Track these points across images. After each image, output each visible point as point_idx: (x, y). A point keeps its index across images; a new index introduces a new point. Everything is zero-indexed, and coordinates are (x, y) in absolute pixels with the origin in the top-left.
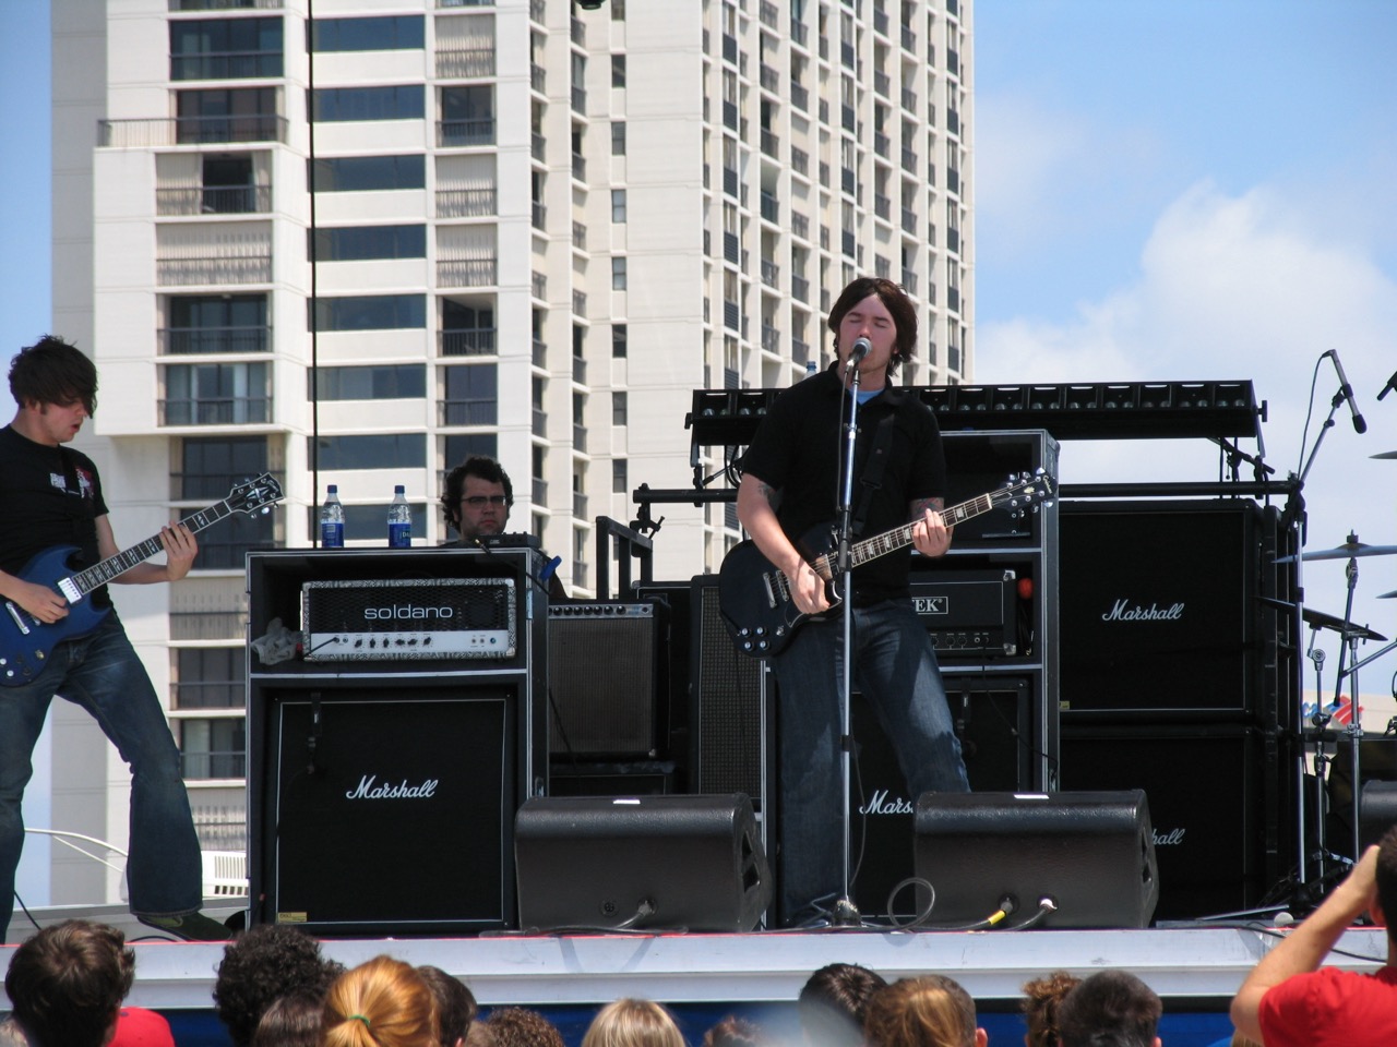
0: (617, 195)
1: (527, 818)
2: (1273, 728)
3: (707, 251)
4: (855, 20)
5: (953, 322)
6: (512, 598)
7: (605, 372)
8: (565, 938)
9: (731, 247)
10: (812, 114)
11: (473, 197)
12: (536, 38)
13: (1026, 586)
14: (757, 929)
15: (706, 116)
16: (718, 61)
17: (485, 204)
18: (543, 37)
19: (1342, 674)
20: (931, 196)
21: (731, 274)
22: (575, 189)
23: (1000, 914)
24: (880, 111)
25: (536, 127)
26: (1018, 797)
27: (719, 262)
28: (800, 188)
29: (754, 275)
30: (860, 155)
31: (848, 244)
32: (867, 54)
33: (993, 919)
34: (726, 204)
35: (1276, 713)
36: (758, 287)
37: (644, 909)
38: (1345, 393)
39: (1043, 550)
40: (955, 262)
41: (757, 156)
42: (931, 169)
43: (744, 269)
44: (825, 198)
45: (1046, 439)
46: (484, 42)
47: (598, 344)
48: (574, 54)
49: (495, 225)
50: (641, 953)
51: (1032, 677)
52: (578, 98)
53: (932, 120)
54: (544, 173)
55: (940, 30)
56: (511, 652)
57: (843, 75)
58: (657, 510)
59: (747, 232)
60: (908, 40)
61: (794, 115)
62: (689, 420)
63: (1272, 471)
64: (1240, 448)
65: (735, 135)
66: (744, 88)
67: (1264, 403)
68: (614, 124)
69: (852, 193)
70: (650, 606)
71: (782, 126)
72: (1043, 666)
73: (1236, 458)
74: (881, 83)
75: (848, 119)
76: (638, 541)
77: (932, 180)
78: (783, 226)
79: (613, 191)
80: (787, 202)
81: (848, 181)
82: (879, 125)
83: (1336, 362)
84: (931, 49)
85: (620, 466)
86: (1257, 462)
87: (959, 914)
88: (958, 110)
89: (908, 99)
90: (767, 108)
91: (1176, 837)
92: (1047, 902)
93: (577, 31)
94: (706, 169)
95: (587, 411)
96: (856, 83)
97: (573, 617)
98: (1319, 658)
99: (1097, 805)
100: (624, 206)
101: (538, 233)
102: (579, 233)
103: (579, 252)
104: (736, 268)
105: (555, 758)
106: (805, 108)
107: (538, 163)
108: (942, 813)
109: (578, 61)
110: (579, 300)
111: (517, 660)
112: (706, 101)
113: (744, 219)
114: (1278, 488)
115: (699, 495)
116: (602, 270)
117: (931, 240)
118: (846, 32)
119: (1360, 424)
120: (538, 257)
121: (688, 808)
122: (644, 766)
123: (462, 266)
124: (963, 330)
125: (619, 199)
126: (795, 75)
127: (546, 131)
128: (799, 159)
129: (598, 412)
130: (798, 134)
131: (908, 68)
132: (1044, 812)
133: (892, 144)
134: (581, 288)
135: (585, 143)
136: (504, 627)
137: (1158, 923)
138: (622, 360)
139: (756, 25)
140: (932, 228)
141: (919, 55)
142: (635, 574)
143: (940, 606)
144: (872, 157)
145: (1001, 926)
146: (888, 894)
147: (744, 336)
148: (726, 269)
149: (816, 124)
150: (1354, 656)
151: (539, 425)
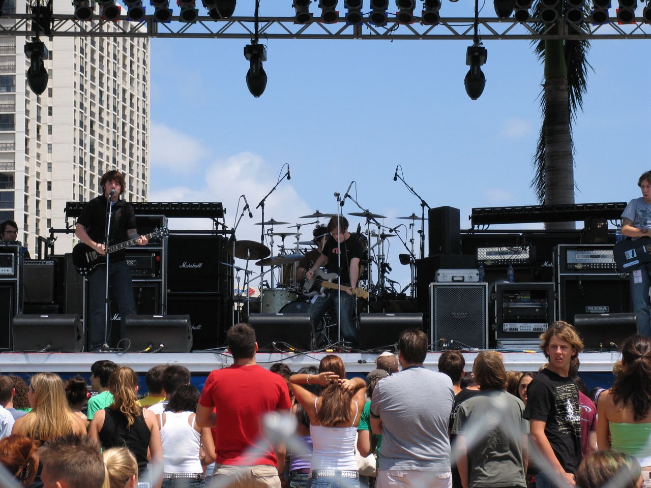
0: (50, 146)
1: (16, 320)
2: (226, 298)
3: (75, 162)
4: (117, 99)
5: (143, 183)
6: (13, 259)
7: (45, 194)
8: (26, 354)
9: (81, 161)
10: (105, 125)
11: (8, 145)
12: (27, 102)
13: (158, 258)
14: (81, 352)
15: (75, 124)
16: (78, 109)
17: (12, 147)
18: (29, 101)
19: (245, 284)
20: (138, 148)
21: (81, 168)
22: (37, 143)
23: (149, 348)
24: (124, 124)
25: (27, 126)
26: (154, 316)
27: (78, 165)
28: (101, 145)
29: (88, 168)
30: (118, 136)
31: (114, 161)
32: (120, 108)
33: (146, 350)
34: (80, 149)
35: (227, 294)
36: (89, 172)
37: (49, 346)
38: (247, 207)
39: (163, 248)
40: (144, 166)
41: (89, 136)
42: (138, 140)
43: (85, 167)
44: (108, 148)
45: (164, 217)
46: (12, 102)
47: (43, 187)
48: (38, 106)
49: (14, 153)
50: (47, 358)
51: (160, 283)
52: (39, 118)
53: (138, 127)
54: (29, 139)
55: (141, 103)
56: (13, 274)
57: (114, 114)
58: (55, 235)
59: (86, 157)
60: (132, 105)
61: (99, 124)
62: (65, 210)
63: (227, 227)
64: (218, 221)
65: (83, 130)
66: (86, 117)
67: (225, 209)
68: (48, 126)
69: (115, 147)
70: (53, 261)
71: (96, 127)
72: (162, 280)
73: (217, 224)
74: (124, 117)
75: (115, 126)
76: (50, 243)
77: (138, 144)
78: (96, 155)
79: (48, 144)
80: (97, 149)
81: (114, 143)
82: (123, 128)
83: (245, 198)
84: (138, 108)
85: (49, 221)
86: (223, 225)
87: (137, 348)
88: (145, 125)
89: (132, 121)
90: (92, 123)
91: (199, 327)
92: (162, 345)
93: (38, 100)
94: (75, 139)
95: (40, 205)
96: (117, 116)
97: (31, 264)
98: (239, 279)
99: (176, 319)
100: (51, 149)
101: (27, 155)
102: (38, 156)
103: (38, 161)
104: (83, 166)
105: (25, 303)
106: (102, 123)
107: (27, 136)
108: (133, 320)
109: (39, 108)
110: (38, 174)
111: (15, 276)
112: (75, 120)
113: (85, 153)
114: (229, 232)
115: (67, 231)
116: (44, 166)
117: (138, 160)
118: (114, 102)
119: (251, 215)
120: (27, 162)
121: (61, 318)
122: (50, 306)
123: (5, 164)
124: (146, 185)
125: (50, 147)
126: (100, 114)
127: (29, 127)
128: (101, 137)
129: (43, 206)
130: (101, 130)
131: (132, 113)
132: (161, 320)
133: (127, 134)
134: (39, 171)
135: (41, 131)
136: (11, 267)
137: (193, 351)
138: (50, 191)
139: (89, 100)
140: (138, 157)
141: (135, 109)
142: (49, 253)
143: (134, 263)
144: (121, 137)
145: (149, 352)
146: (118, 342)
147: (85, 185)
148: (80, 167)
149: (106, 127)
150: (248, 279)
151: (26, 209)
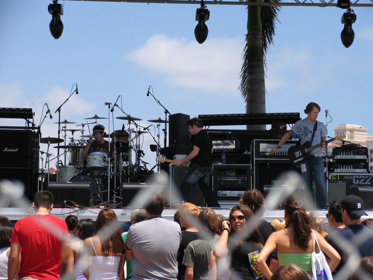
2: (34, 172)
19: (46, 162)
35: (35, 169)
38: (49, 111)
63: (35, 125)
67: (34, 113)
73: (29, 122)
83: (47, 105)
86: (33, 123)
98: (42, 159)
114: (36, 128)
119: (51, 117)
150: (49, 159)
